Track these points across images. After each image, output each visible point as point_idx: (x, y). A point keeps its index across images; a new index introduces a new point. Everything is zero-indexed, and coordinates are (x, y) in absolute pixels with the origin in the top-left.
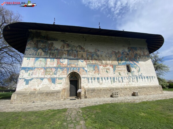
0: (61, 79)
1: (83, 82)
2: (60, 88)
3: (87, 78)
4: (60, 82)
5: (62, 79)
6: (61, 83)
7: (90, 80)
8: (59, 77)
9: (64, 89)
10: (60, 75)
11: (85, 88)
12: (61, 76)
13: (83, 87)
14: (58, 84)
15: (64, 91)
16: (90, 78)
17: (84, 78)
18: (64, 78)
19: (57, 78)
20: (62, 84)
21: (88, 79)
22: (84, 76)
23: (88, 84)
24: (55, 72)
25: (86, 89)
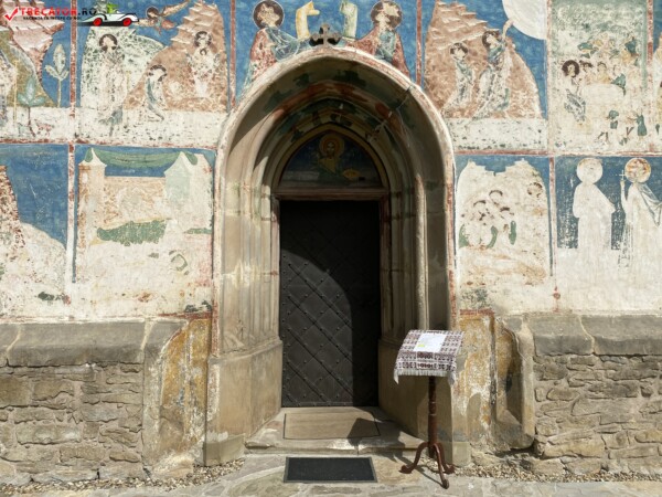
0: (150, 163)
1: (477, 232)
2: (145, 297)
3: (540, 163)
4: (142, 217)
5: (158, 171)
6: (153, 231)
7: (591, 205)
8: (120, 137)
9: (191, 313)
10: (131, 115)
11: (516, 310)
12: (140, 131)
13: (482, 296)
14: (105, 235)
15: (197, 337)
16: (590, 173)
17: (497, 160)
18: (191, 152)
19: (83, 149)
20: (162, 246)
21: (560, 178)
22: (489, 133)
23: (563, 253)
24: (59, 57)
25: (525, 334)
